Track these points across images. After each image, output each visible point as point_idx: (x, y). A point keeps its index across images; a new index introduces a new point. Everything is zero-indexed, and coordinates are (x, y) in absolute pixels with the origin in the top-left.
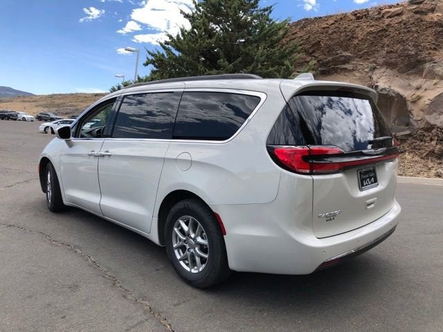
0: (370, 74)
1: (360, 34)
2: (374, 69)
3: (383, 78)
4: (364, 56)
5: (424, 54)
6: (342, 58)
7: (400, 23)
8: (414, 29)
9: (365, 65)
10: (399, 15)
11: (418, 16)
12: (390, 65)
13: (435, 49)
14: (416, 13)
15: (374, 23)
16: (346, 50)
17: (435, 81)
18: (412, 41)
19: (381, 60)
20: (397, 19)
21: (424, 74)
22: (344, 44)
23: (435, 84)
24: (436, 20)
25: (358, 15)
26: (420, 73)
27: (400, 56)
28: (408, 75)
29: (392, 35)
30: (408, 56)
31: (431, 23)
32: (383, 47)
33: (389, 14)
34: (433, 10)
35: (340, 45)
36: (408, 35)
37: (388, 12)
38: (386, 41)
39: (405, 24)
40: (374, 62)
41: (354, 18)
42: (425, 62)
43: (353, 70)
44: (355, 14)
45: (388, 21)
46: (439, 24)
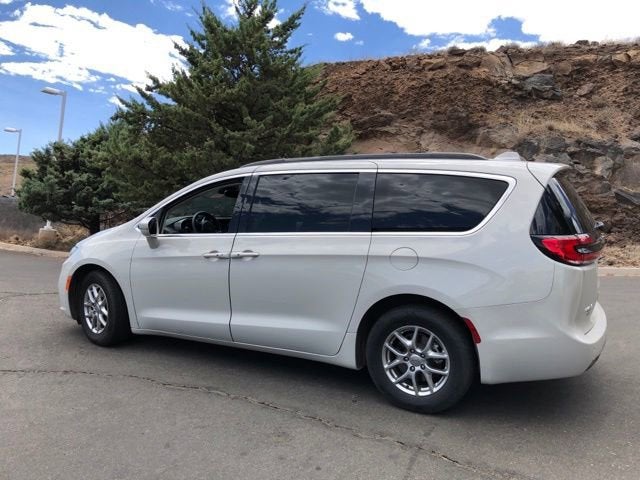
0: (417, 140)
1: (401, 89)
2: (421, 133)
3: (433, 144)
4: (409, 117)
5: (475, 117)
6: (382, 119)
7: (446, 77)
8: (461, 86)
9: (410, 128)
10: (441, 67)
11: (463, 71)
12: (439, 129)
13: (486, 111)
14: (460, 66)
15: (414, 76)
16: (385, 107)
17: (493, 150)
18: (460, 100)
19: (428, 123)
20: (440, 74)
21: (478, 140)
22: (382, 101)
23: (493, 154)
24: (483, 76)
25: (394, 64)
26: (472, 139)
27: (449, 118)
28: (459, 141)
29: (437, 92)
30: (459, 118)
31: (478, 79)
32: (428, 106)
33: (430, 66)
34: (478, 65)
35: (377, 100)
36: (456, 93)
37: (430, 63)
38: (431, 98)
39: (451, 80)
40: (420, 124)
41: (389, 67)
42: (478, 126)
43: (396, 134)
44: (389, 62)
45: (430, 75)
46: (487, 82)
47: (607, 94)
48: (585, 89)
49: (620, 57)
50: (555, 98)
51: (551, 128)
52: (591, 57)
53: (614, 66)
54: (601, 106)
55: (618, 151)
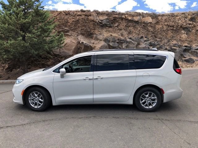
0: (77, 37)
1: (70, 21)
2: (78, 35)
3: (82, 39)
4: (74, 30)
5: (92, 31)
6: (66, 30)
7: (83, 19)
8: (87, 22)
9: (75, 34)
10: (80, 15)
11: (87, 17)
12: (83, 34)
13: (94, 30)
14: (85, 15)
15: (73, 17)
16: (66, 26)
17: (99, 41)
18: (87, 26)
19: (79, 32)
20: (81, 18)
21: (94, 38)
22: (65, 24)
23: (98, 42)
24: (92, 19)
25: (66, 13)
26: (92, 38)
27: (85, 31)
28: (88, 38)
29: (81, 23)
30: (88, 31)
31: (91, 20)
32: (79, 27)
33: (77, 15)
34: (90, 15)
35: (63, 24)
36: (86, 24)
37: (77, 14)
38: (79, 25)
39: (84, 19)
40: (77, 33)
41: (64, 14)
42: (93, 34)
43: (71, 35)
45: (78, 17)
46: (93, 21)
47: (121, 27)
48: (116, 25)
49: (124, 17)
50: (110, 27)
51: (111, 35)
52: (117, 16)
53: (122, 19)
54: (121, 30)
55: (127, 42)
